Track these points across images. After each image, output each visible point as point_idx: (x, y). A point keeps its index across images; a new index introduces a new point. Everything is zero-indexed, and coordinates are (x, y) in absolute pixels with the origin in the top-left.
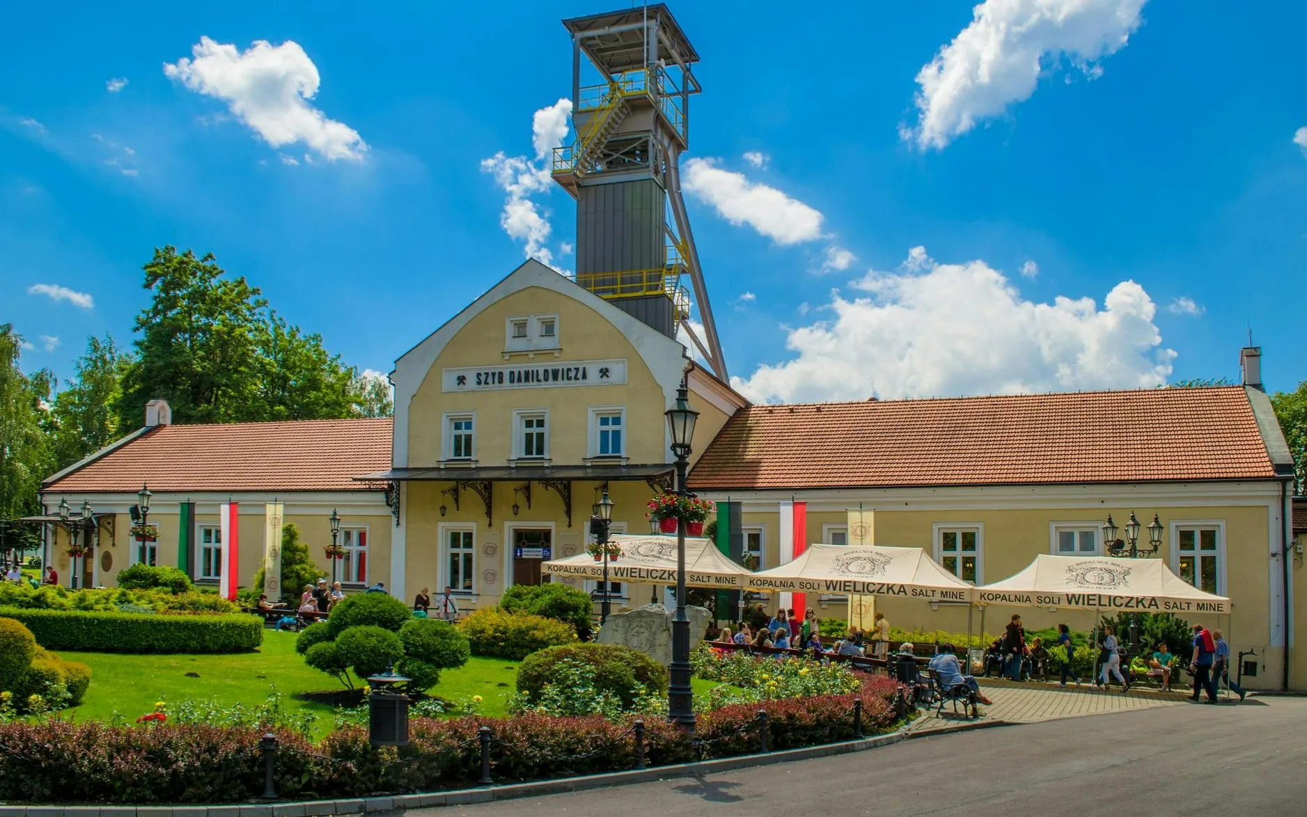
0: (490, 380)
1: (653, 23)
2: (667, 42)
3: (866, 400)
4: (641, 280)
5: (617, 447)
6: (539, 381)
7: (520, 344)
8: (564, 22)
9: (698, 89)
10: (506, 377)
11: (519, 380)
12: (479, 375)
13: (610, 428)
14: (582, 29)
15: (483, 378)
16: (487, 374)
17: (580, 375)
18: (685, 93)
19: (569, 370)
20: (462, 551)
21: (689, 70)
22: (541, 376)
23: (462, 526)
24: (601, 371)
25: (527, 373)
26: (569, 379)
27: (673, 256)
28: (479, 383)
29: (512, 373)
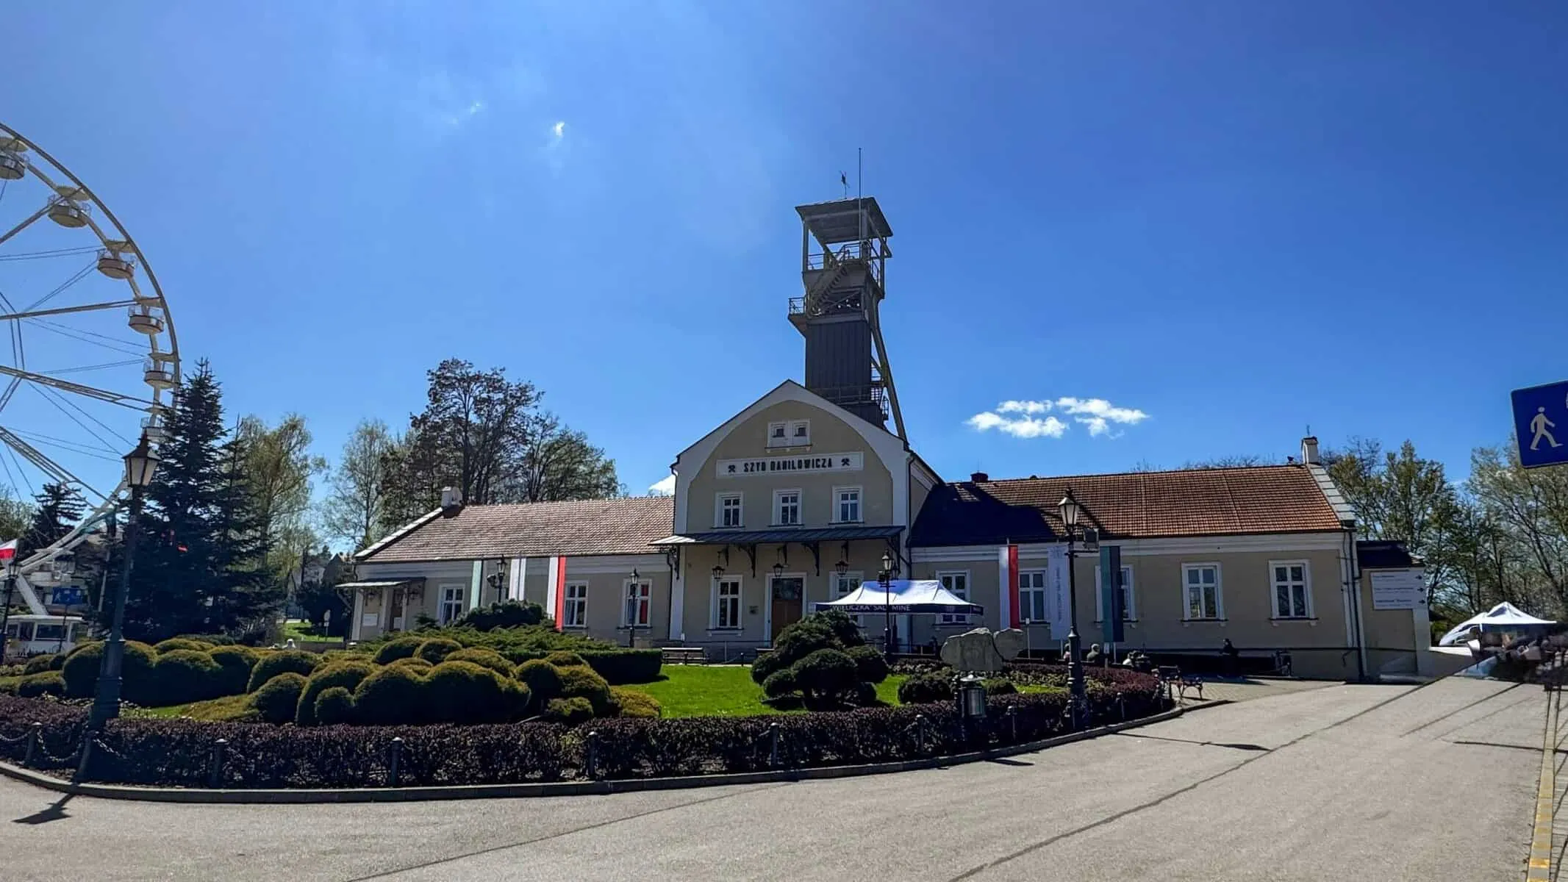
0: (755, 468)
1: (865, 212)
2: (873, 225)
3: (1029, 478)
4: (856, 393)
5: (855, 515)
6: (794, 468)
7: (779, 442)
8: (796, 208)
9: (890, 255)
10: (768, 466)
11: (779, 468)
12: (746, 465)
13: (849, 502)
14: (810, 214)
15: (749, 468)
16: (753, 464)
17: (826, 464)
18: (882, 258)
19: (818, 460)
20: (729, 597)
21: (885, 242)
22: (796, 465)
23: (728, 579)
24: (843, 461)
25: (785, 463)
26: (818, 466)
27: (876, 376)
28: (746, 470)
29: (773, 463)
